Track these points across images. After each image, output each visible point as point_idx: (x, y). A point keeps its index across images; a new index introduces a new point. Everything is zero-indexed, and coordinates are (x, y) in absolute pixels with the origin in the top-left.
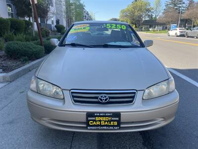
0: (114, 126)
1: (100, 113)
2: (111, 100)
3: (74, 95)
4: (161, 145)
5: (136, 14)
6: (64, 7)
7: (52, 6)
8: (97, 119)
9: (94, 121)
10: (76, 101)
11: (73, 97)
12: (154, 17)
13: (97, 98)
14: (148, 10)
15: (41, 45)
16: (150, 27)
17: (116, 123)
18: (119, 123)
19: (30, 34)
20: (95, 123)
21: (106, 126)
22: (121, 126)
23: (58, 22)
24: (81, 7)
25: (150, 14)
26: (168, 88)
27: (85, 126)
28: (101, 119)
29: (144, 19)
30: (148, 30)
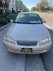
0: (30, 52)
1: (26, 48)
2: (29, 44)
3: (18, 42)
4: (45, 57)
5: (43, 5)
6: (15, 3)
7: (10, 2)
8: (25, 50)
9: (24, 50)
10: (18, 44)
11: (18, 43)
12: (49, 6)
13: (25, 43)
14: (47, 4)
15: (7, 19)
16: (48, 11)
17: (31, 51)
18: (32, 51)
19: (3, 14)
20: (24, 51)
21: (28, 52)
22: (33, 52)
23: (13, 9)
24: (22, 2)
25: (48, 5)
26: (48, 40)
27: (21, 52)
28: (26, 50)
29: (45, 7)
30: (47, 12)
